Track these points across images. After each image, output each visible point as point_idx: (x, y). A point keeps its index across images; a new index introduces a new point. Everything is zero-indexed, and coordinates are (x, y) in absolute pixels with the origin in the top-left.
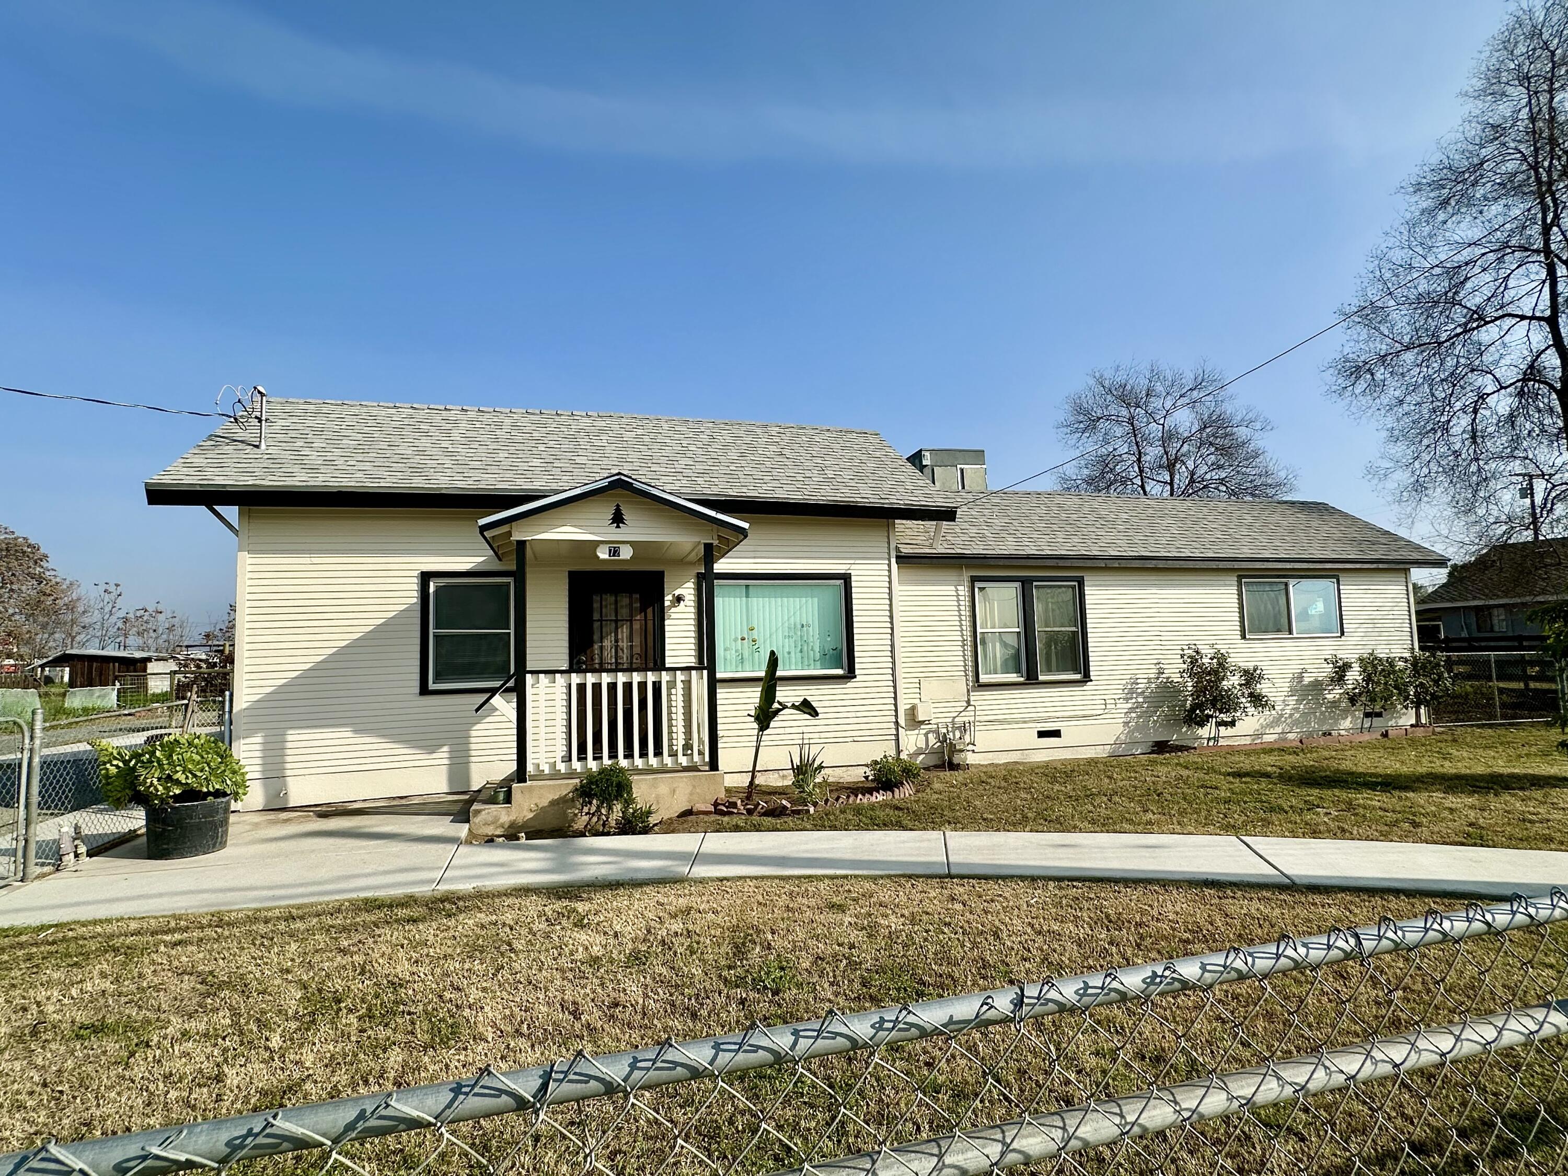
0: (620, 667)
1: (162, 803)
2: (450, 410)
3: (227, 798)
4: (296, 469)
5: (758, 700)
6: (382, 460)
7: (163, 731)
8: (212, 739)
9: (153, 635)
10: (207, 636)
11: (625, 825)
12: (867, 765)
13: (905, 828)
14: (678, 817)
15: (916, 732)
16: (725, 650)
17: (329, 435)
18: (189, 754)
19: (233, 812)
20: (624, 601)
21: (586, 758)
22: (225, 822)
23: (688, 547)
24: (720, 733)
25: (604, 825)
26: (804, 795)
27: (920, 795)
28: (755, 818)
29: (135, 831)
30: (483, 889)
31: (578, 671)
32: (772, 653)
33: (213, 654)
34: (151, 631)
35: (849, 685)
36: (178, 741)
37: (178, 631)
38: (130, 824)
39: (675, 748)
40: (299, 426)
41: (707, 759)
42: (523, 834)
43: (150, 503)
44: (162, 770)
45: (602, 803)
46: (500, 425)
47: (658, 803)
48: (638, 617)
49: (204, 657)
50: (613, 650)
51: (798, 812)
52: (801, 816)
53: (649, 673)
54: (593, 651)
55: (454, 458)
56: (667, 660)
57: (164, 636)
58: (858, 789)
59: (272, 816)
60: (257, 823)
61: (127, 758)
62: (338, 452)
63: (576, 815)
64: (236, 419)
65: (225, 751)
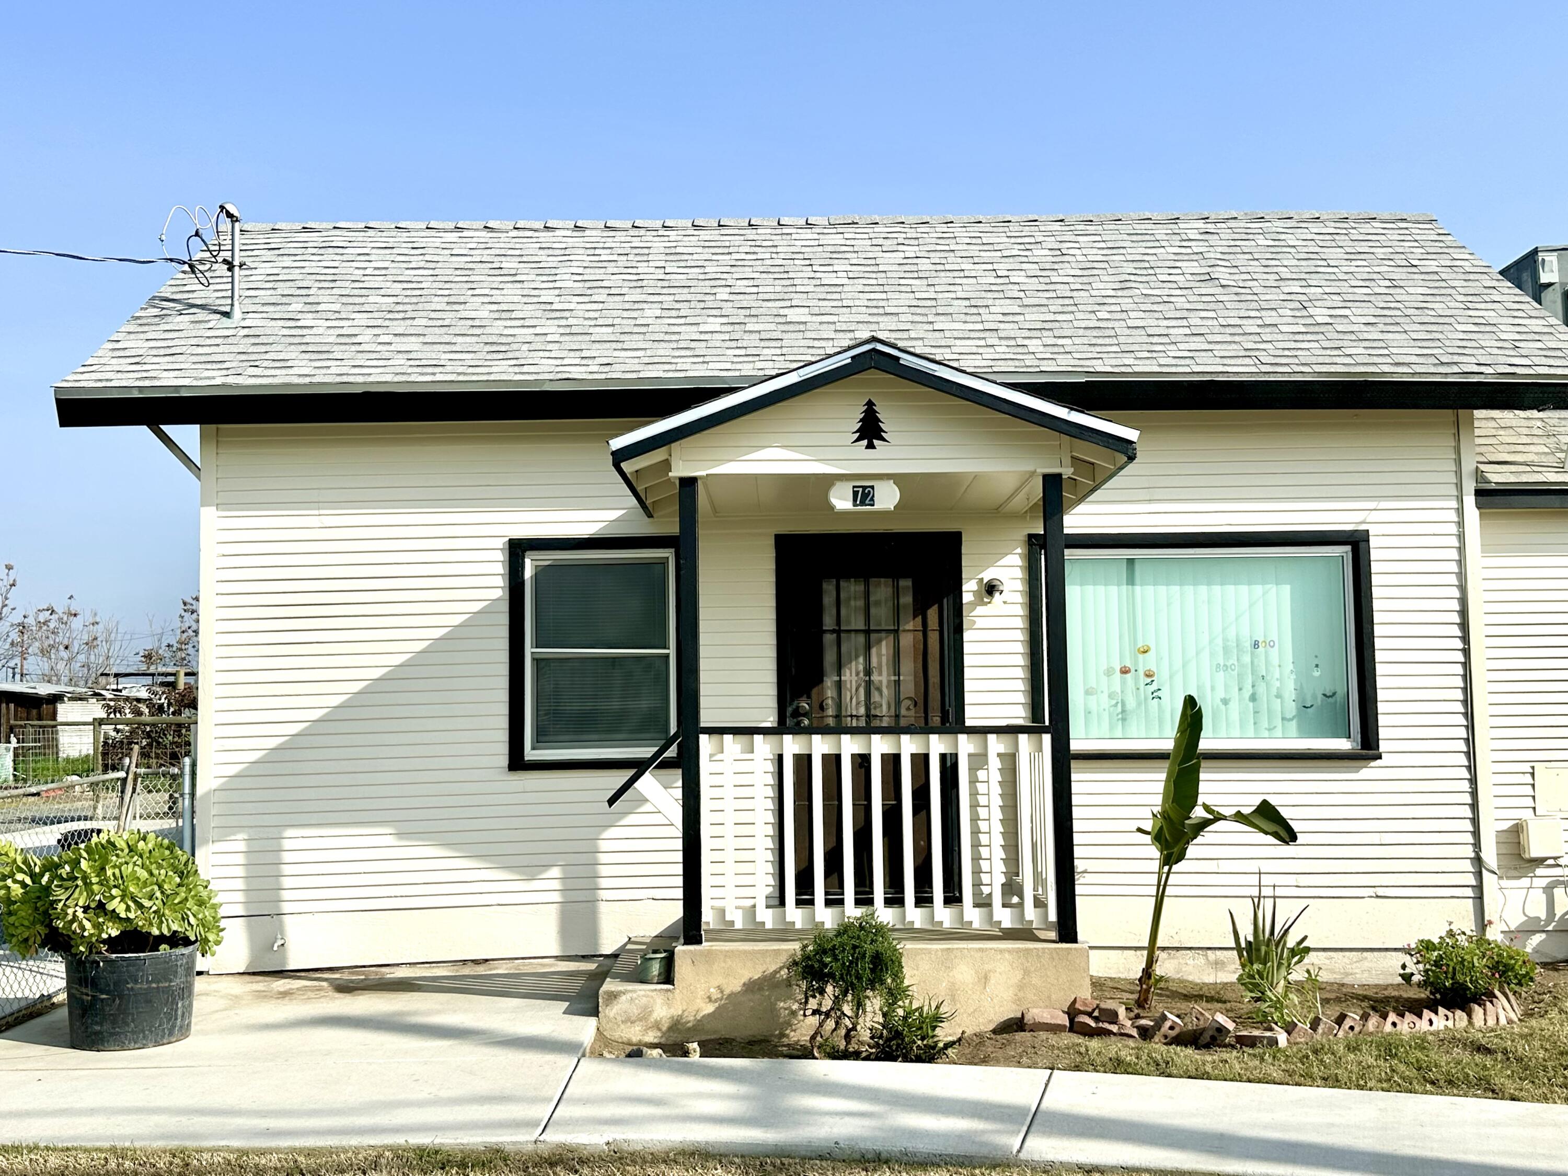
0: (876, 723)
1: (91, 952)
2: (553, 229)
3: (191, 948)
4: (292, 353)
5: (1159, 800)
6: (437, 330)
7: (88, 825)
8: (166, 842)
9: (64, 654)
10: (148, 657)
11: (888, 1040)
12: (1407, 951)
13: (1495, 1093)
14: (994, 1031)
15: (1525, 882)
16: (1088, 692)
17: (347, 287)
18: (131, 866)
19: (200, 973)
20: (882, 590)
21: (811, 902)
22: (186, 992)
23: (1009, 484)
24: (1079, 865)
25: (848, 1037)
26: (1264, 1006)
27: (1533, 1022)
28: (1157, 1048)
29: (50, 997)
30: (625, 1147)
31: (797, 730)
32: (1190, 702)
33: (159, 690)
34: (61, 648)
35: (1365, 773)
36: (113, 845)
37: (103, 649)
38: (41, 985)
39: (986, 890)
40: (295, 274)
41: (1053, 916)
42: (695, 1045)
43: (62, 424)
44: (91, 893)
45: (845, 994)
46: (644, 254)
47: (953, 999)
48: (910, 626)
49: (144, 694)
50: (862, 691)
51: (1251, 1042)
52: (1257, 1051)
53: (934, 738)
54: (822, 693)
55: (563, 322)
56: (969, 712)
57: (82, 658)
58: (1386, 1001)
59: (261, 984)
60: (236, 997)
61: (37, 870)
62: (361, 319)
63: (794, 1013)
64: (191, 266)
65: (186, 864)
